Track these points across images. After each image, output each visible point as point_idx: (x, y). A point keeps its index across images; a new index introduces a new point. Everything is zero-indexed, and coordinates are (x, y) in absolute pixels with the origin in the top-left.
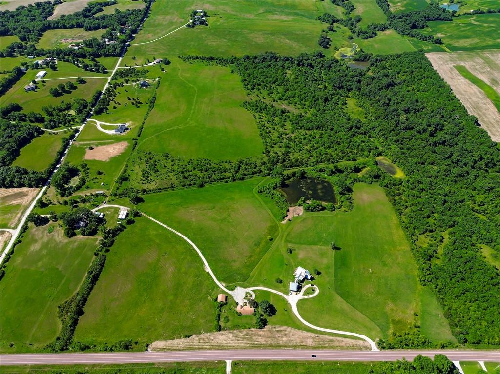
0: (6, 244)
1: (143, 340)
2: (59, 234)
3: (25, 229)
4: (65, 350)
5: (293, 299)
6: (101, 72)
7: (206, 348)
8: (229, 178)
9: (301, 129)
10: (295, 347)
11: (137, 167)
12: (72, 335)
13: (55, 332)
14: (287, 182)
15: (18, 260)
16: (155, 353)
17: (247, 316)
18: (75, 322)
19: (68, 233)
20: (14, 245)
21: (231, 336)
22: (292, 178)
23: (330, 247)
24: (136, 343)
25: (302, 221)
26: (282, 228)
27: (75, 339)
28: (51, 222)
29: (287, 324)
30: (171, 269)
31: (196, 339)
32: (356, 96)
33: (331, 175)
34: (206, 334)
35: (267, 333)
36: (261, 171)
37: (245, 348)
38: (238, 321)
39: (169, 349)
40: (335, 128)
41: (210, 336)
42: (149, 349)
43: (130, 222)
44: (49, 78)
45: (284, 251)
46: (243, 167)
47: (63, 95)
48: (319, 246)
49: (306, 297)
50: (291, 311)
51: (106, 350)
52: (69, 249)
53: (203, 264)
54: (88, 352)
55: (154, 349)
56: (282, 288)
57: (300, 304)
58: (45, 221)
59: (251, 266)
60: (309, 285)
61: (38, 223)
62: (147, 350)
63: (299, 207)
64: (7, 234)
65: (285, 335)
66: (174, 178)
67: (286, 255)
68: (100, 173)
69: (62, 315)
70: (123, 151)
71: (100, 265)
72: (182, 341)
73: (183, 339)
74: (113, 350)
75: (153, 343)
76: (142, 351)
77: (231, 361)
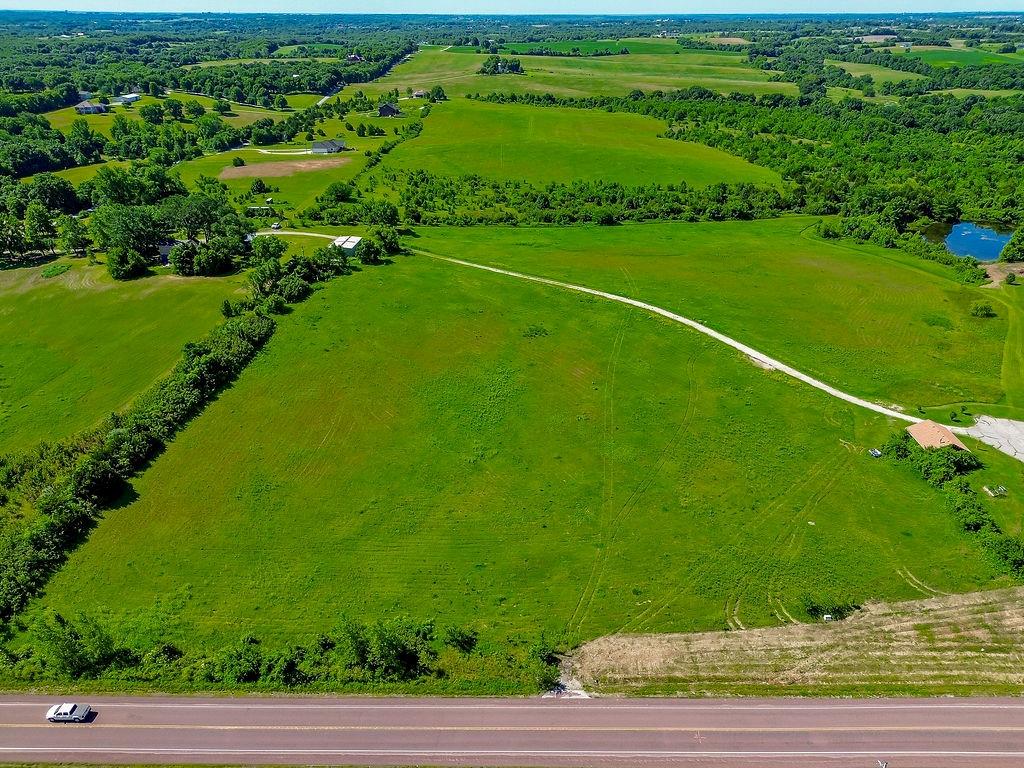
2: (87, 276)
6: (274, 110)
16: (619, 704)
19: (123, 260)
24: (466, 644)
26: (1002, 296)
28: (63, 260)
31: (902, 626)
34: (955, 599)
36: (803, 204)
39: (718, 684)
42: (575, 689)
51: (252, 676)
53: (734, 352)
55: (602, 683)
62: (551, 684)
63: (1011, 264)
68: (262, 188)
70: (337, 167)
72: (797, 635)
73: (800, 628)
74: (306, 680)
75: (590, 648)
76: (515, 689)
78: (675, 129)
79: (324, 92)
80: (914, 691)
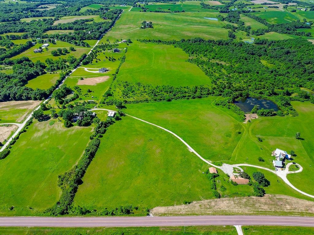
0: (13, 133)
1: (143, 205)
2: (59, 125)
3: (30, 123)
4: (65, 214)
5: (282, 174)
6: (85, 47)
7: (209, 214)
8: (190, 96)
9: (234, 73)
10: (302, 214)
11: (118, 90)
12: (72, 200)
13: (55, 198)
14: (236, 100)
15: (22, 143)
16: (157, 217)
17: (242, 185)
18: (75, 190)
19: (67, 124)
20: (20, 133)
21: (232, 203)
22: (240, 98)
23: (294, 138)
24: (137, 209)
26: (245, 126)
27: (75, 204)
28: (52, 119)
29: (286, 194)
30: (158, 151)
31: (197, 205)
32: (266, 59)
33: (269, 96)
34: (206, 201)
35: (268, 201)
36: (214, 93)
37: (250, 215)
38: (234, 189)
39: (171, 214)
40: (260, 72)
41: (210, 202)
42: (151, 215)
43: (118, 119)
44: (51, 47)
45: (255, 139)
46: (199, 90)
47: (60, 55)
48: (284, 137)
49: (293, 172)
50: (284, 183)
51: (107, 214)
52: (68, 135)
53: (186, 147)
54: (88, 216)
55: (155, 214)
56: (266, 165)
57: (289, 176)
58: (47, 118)
59: (231, 150)
60: (291, 163)
61: (41, 119)
62: (148, 215)
63: (253, 114)
64: (14, 127)
65: (288, 203)
66: (147, 96)
67: (259, 143)
68: (90, 91)
69: (62, 184)
70: (106, 81)
71: (96, 145)
72: (183, 206)
73: (184, 205)
74: (114, 214)
75: (154, 209)
76: (144, 215)
77: (240, 226)
78: (191, 58)
79: (98, 39)
80: (196, 215)
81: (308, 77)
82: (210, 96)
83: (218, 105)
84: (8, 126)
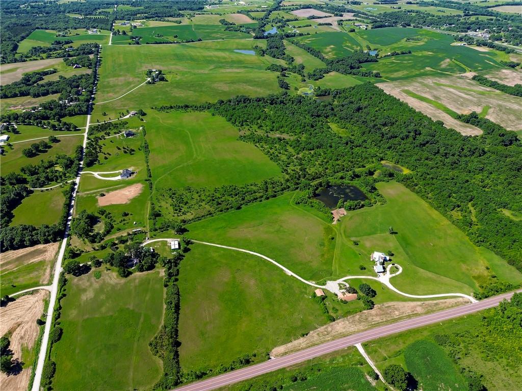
0: (47, 303)
1: (259, 350)
2: (112, 277)
3: (63, 282)
4: (179, 384)
5: (385, 279)
6: (71, 130)
7: (329, 340)
8: (262, 197)
9: (303, 150)
10: (409, 317)
11: (163, 203)
12: (179, 367)
13: (157, 371)
14: (317, 192)
15: (72, 314)
16: (279, 358)
17: (352, 302)
18: (177, 355)
19: (124, 272)
20: (59, 299)
21: (347, 323)
22: (320, 188)
23: (388, 233)
24: (255, 356)
25: (349, 219)
26: (336, 228)
27: (184, 370)
28: (93, 269)
29: (392, 300)
30: (252, 282)
31: (315, 335)
32: (335, 121)
33: (352, 180)
34: (322, 328)
35: (378, 312)
36: (289, 187)
37: (366, 330)
38: (346, 308)
39: (292, 351)
40: (333, 145)
41: (326, 328)
42: (272, 358)
43: (186, 250)
44: (15, 141)
45: (351, 244)
46: (270, 186)
47: (38, 155)
48: (379, 235)
49: (394, 275)
50: (388, 288)
51: (226, 370)
52: (131, 287)
53: (282, 270)
54: (206, 379)
55: (276, 356)
56: (369, 273)
57: (392, 280)
58: (87, 269)
59: (329, 262)
60: (391, 265)
61: (77, 273)
62: (270, 358)
63: (340, 209)
64: (43, 293)
65: (396, 309)
66: (207, 207)
67: (355, 248)
68: (126, 215)
69: (157, 352)
70: (140, 192)
71: (176, 294)
72: (301, 340)
73: (302, 338)
74: (234, 368)
75: (273, 351)
76: (264, 361)
77: (360, 344)
78: (242, 133)
79: (87, 113)
80: (316, 345)
81: (388, 145)
82: (286, 193)
83: (299, 203)
84: (32, 293)
